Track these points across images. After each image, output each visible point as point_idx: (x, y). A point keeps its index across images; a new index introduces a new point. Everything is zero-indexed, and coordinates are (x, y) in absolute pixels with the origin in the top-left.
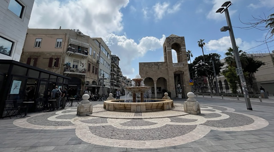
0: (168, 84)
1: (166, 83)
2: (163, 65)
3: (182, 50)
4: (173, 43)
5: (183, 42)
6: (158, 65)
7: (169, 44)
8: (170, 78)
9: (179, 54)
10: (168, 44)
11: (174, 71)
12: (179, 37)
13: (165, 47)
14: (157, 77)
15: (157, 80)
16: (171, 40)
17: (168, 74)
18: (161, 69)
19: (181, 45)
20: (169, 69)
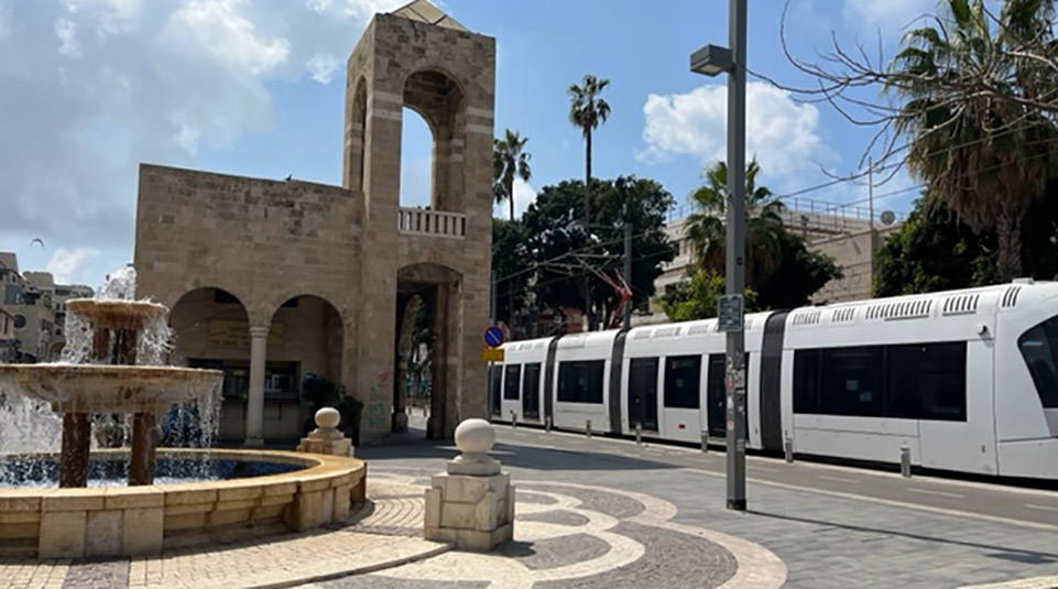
0: (348, 344)
1: (340, 340)
2: (328, 209)
3: (472, 128)
4: (420, 64)
5: (486, 71)
6: (297, 207)
7: (394, 65)
8: (369, 307)
9: (449, 152)
10: (385, 61)
11: (404, 264)
12: (464, 35)
13: (363, 80)
14: (277, 292)
15: (273, 310)
16: (404, 39)
17: (357, 275)
18: (313, 234)
19: (470, 92)
20: (367, 244)
